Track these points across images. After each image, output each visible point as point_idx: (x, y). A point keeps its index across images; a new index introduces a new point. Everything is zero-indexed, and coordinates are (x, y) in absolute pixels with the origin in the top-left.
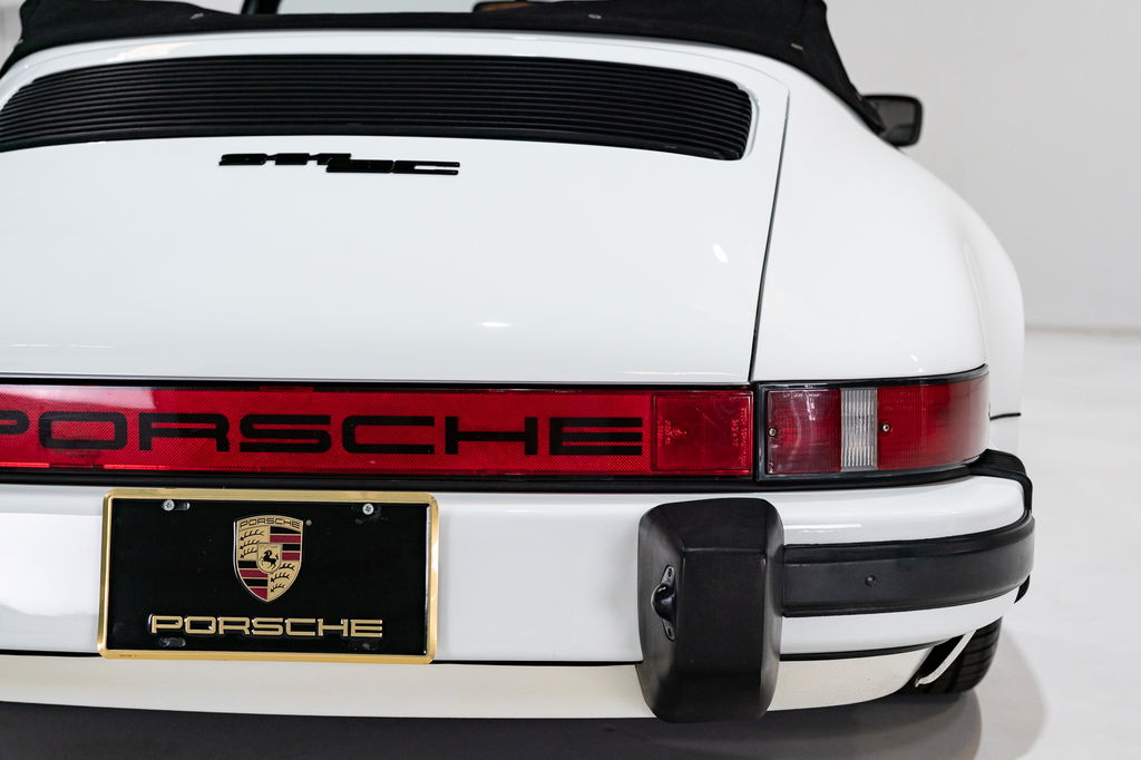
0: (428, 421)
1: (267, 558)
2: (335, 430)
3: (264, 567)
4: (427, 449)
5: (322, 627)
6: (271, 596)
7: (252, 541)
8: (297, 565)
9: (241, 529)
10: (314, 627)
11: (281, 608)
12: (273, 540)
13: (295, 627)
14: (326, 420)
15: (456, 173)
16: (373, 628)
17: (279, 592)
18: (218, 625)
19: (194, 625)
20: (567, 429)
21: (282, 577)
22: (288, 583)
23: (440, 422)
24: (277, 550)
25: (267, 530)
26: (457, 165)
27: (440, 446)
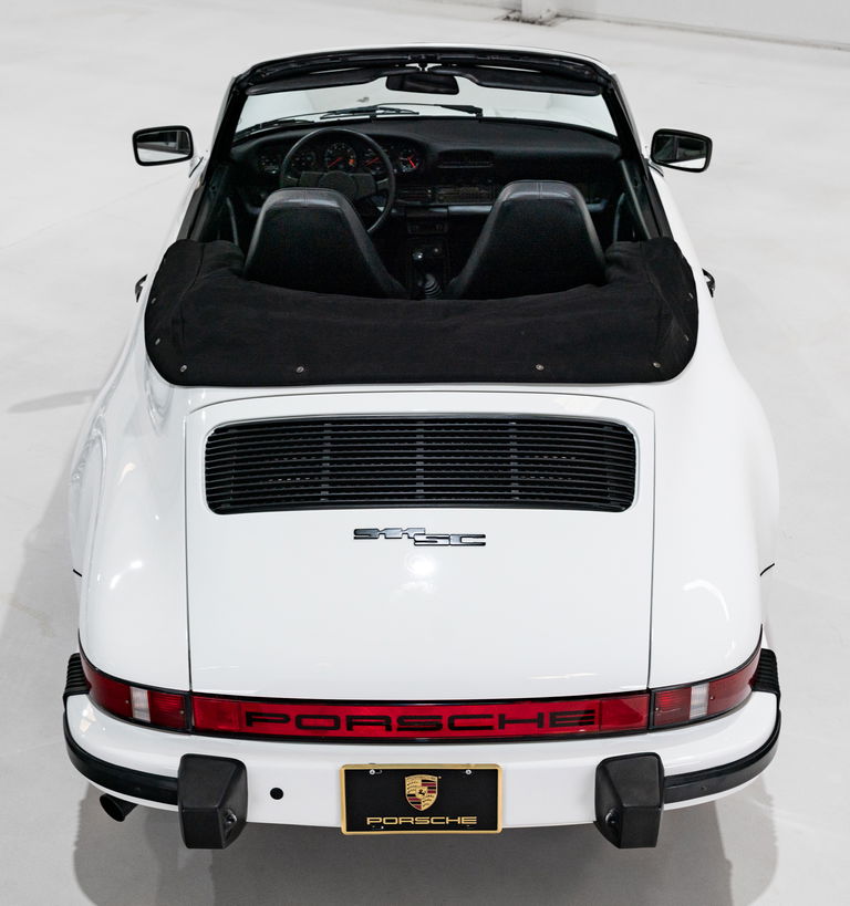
0: (491, 717)
1: (420, 793)
2: (445, 722)
3: (420, 796)
4: (490, 728)
5: (448, 820)
6: (423, 809)
7: (413, 785)
8: (435, 795)
9: (408, 780)
10: (444, 820)
11: (428, 813)
12: (423, 785)
13: (435, 820)
14: (440, 717)
15: (484, 544)
16: (473, 820)
17: (426, 807)
18: (400, 821)
19: (387, 821)
20: (558, 717)
21: (428, 801)
22: (431, 803)
23: (496, 718)
24: (425, 789)
25: (420, 781)
26: (484, 536)
27: (496, 727)
